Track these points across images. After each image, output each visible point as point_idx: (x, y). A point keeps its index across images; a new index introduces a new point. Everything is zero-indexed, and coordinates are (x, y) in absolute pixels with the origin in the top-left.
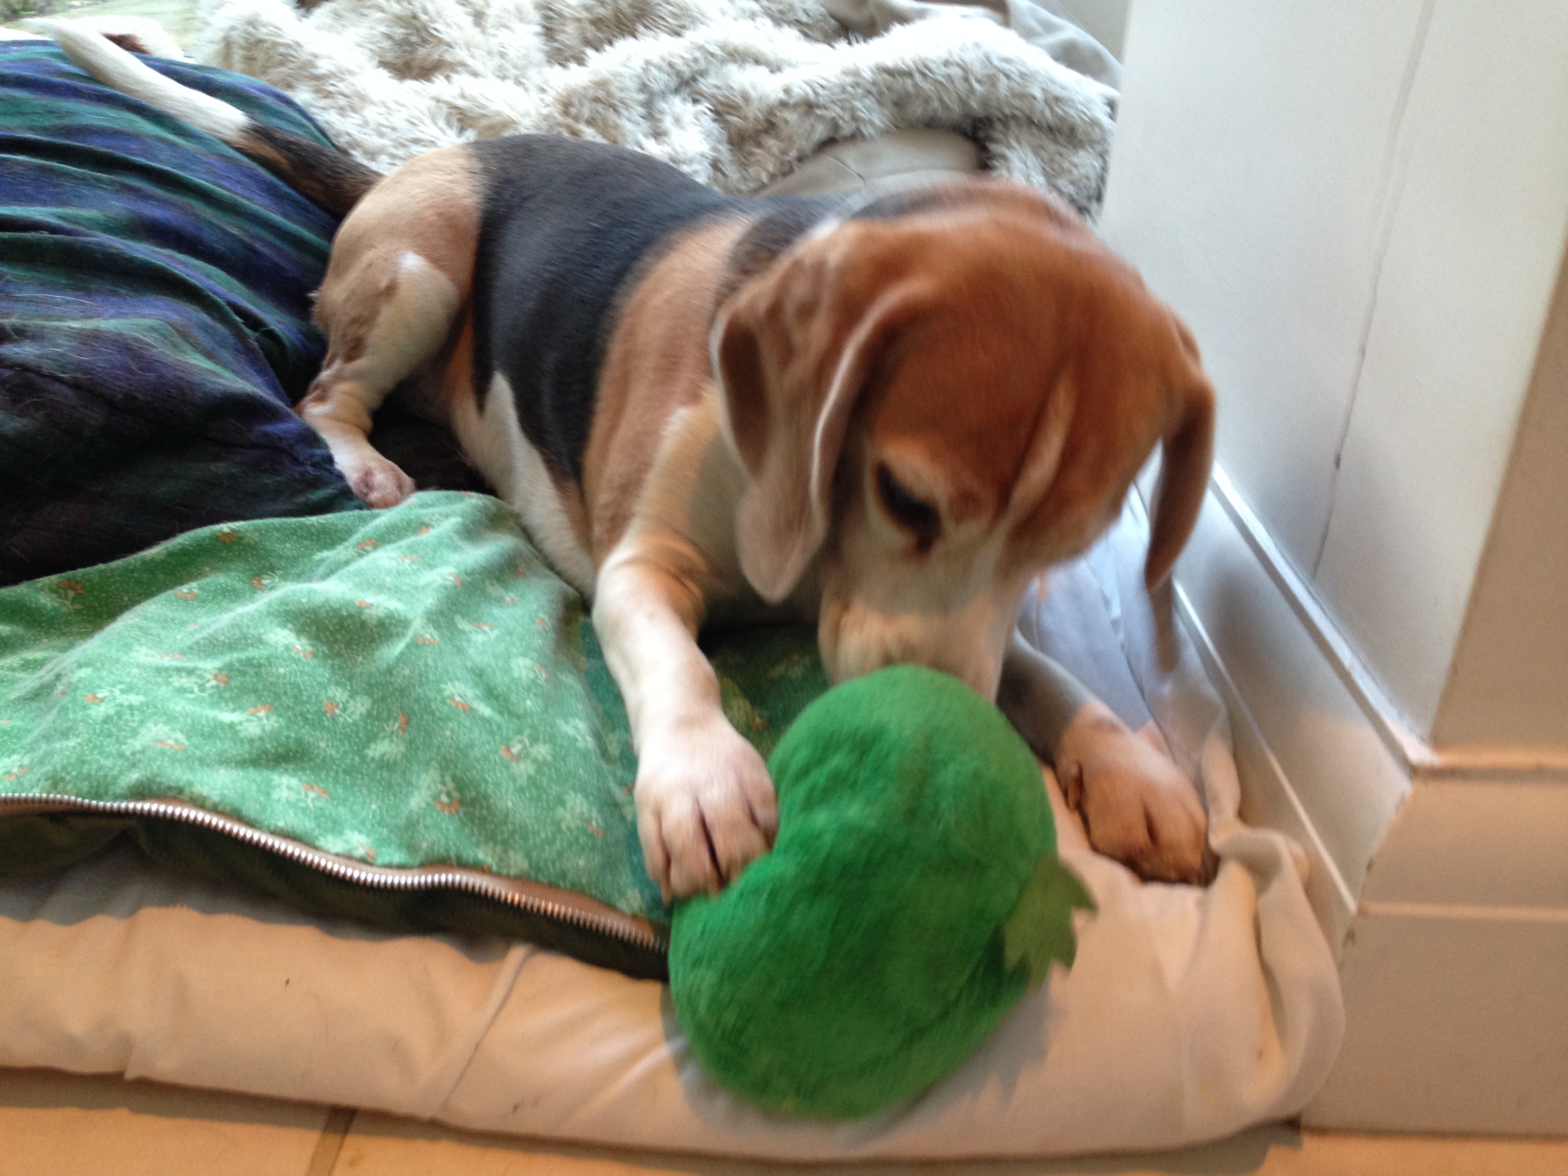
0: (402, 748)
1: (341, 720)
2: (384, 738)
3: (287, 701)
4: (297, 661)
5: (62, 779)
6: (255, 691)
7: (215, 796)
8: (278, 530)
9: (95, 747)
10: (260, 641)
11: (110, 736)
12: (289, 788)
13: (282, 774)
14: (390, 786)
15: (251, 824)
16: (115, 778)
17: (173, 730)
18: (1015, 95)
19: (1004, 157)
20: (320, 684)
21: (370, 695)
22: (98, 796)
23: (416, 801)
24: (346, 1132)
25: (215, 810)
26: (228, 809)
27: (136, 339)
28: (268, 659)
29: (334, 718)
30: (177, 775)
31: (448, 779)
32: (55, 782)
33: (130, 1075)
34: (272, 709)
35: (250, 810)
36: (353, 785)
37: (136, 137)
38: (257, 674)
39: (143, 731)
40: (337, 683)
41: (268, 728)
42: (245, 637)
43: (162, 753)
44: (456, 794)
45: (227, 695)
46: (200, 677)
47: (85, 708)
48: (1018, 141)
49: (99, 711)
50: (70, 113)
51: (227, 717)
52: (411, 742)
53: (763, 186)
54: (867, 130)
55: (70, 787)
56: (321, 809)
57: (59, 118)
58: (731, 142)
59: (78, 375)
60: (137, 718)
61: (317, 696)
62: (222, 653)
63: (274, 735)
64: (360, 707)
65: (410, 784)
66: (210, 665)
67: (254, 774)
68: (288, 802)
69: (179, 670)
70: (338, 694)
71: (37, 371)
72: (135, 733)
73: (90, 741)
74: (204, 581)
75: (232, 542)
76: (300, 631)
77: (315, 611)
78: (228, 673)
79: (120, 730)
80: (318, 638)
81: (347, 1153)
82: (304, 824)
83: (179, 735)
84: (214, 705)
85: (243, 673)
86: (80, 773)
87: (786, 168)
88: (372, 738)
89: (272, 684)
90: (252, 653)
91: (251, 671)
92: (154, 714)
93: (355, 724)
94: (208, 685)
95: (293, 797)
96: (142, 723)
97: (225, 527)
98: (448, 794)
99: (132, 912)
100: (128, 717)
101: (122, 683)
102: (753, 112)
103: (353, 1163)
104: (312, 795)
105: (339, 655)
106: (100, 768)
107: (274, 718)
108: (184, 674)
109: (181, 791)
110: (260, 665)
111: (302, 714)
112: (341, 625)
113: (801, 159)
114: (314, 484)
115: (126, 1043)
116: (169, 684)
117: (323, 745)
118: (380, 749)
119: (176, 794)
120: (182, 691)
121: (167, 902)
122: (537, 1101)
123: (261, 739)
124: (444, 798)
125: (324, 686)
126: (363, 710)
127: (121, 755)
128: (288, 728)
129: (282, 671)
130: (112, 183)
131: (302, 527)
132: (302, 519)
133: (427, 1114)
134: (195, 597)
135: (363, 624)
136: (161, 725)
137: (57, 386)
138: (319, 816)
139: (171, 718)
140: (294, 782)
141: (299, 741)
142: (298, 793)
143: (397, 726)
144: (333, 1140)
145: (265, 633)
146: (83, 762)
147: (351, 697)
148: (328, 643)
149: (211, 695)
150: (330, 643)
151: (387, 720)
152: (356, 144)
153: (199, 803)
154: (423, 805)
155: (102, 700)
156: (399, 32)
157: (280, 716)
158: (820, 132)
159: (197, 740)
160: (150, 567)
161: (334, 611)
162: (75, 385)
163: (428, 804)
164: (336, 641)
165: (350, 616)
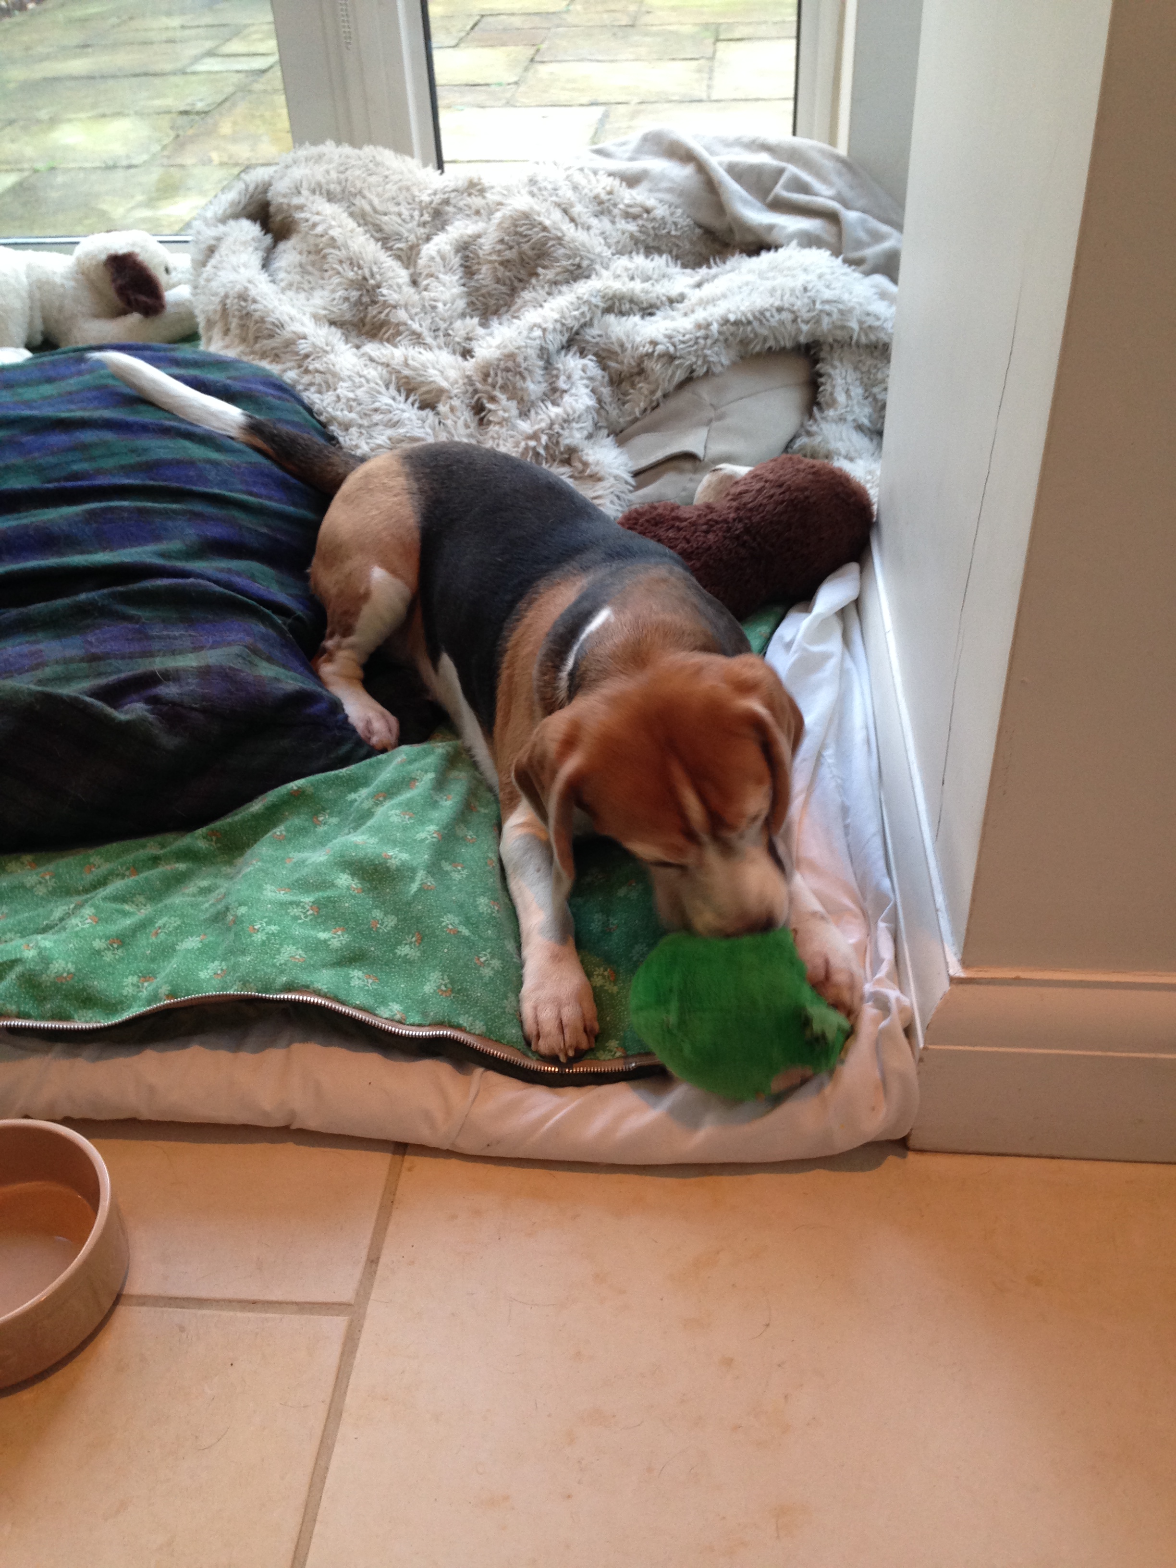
0: (418, 954)
1: (381, 931)
2: (406, 944)
3: (352, 924)
4: (354, 897)
5: (248, 981)
6: (334, 918)
7: (324, 988)
8: (323, 782)
9: (261, 961)
10: (333, 885)
11: (267, 953)
12: (359, 979)
13: (353, 969)
14: (411, 975)
15: (343, 1003)
16: (274, 979)
17: (297, 949)
18: (836, 327)
19: (830, 376)
20: (367, 910)
21: (397, 916)
22: (267, 991)
23: (428, 988)
24: (404, 1154)
25: (325, 996)
26: (332, 995)
27: (230, 668)
28: (338, 897)
29: (377, 931)
30: (304, 978)
31: (446, 977)
32: (245, 983)
33: (293, 1127)
34: (345, 930)
35: (342, 995)
36: (391, 972)
37: (191, 463)
38: (334, 907)
39: (283, 950)
40: (377, 907)
41: (344, 942)
42: (324, 882)
43: (295, 965)
44: (449, 986)
45: (319, 920)
46: (303, 908)
47: (251, 936)
48: (841, 360)
49: (259, 937)
50: (145, 450)
51: (323, 936)
52: (424, 952)
53: (636, 420)
54: (717, 369)
55: (252, 985)
56: (376, 989)
57: (139, 455)
58: (611, 382)
59: (204, 703)
60: (278, 942)
61: (367, 918)
62: (313, 892)
63: (347, 946)
64: (391, 921)
65: (423, 976)
66: (307, 899)
67: (342, 971)
68: (359, 987)
69: (291, 903)
70: (377, 914)
71: (181, 705)
72: (279, 952)
73: (257, 958)
74: (288, 823)
75: (299, 795)
76: (353, 875)
77: (360, 861)
78: (318, 905)
79: (271, 950)
80: (364, 879)
81: (406, 1164)
82: (369, 1001)
83: (300, 952)
84: (314, 927)
85: (326, 906)
86: (256, 977)
87: (654, 404)
88: (399, 943)
89: (343, 913)
90: (329, 893)
91: (331, 905)
92: (286, 938)
93: (388, 933)
94: (308, 913)
95: (361, 983)
96: (281, 945)
97: (294, 785)
98: (445, 985)
99: (288, 1045)
100: (273, 941)
101: (265, 917)
102: (628, 360)
103: (410, 1170)
104: (370, 981)
105: (376, 888)
106: (266, 973)
107: (346, 936)
108: (294, 906)
109: (308, 987)
110: (335, 902)
111: (360, 932)
112: (375, 869)
113: (665, 396)
114: (339, 742)
115: (293, 1114)
116: (287, 914)
117: (373, 949)
118: (404, 950)
119: (305, 989)
120: (296, 918)
121: (305, 1040)
122: (498, 1142)
123: (341, 949)
124: (443, 988)
125: (369, 911)
126: (392, 924)
127: (274, 965)
128: (354, 941)
129: (347, 905)
130: (184, 513)
131: (337, 777)
132: (336, 772)
133: (446, 1147)
134: (285, 837)
135: (388, 868)
136: (291, 946)
137: (194, 714)
138: (376, 995)
139: (295, 941)
140: (360, 973)
141: (360, 948)
142: (363, 981)
143: (414, 939)
144: (398, 1158)
145: (336, 879)
146: (257, 971)
147: (385, 915)
148: (369, 881)
149: (311, 920)
150: (371, 881)
151: (408, 934)
152: (332, 419)
153: (317, 993)
154: (432, 991)
155: (258, 931)
156: (354, 294)
157: (349, 934)
158: (680, 375)
159: (310, 954)
160: (256, 817)
161: (371, 861)
162: (203, 711)
163: (435, 991)
164: (373, 880)
165: (380, 864)
